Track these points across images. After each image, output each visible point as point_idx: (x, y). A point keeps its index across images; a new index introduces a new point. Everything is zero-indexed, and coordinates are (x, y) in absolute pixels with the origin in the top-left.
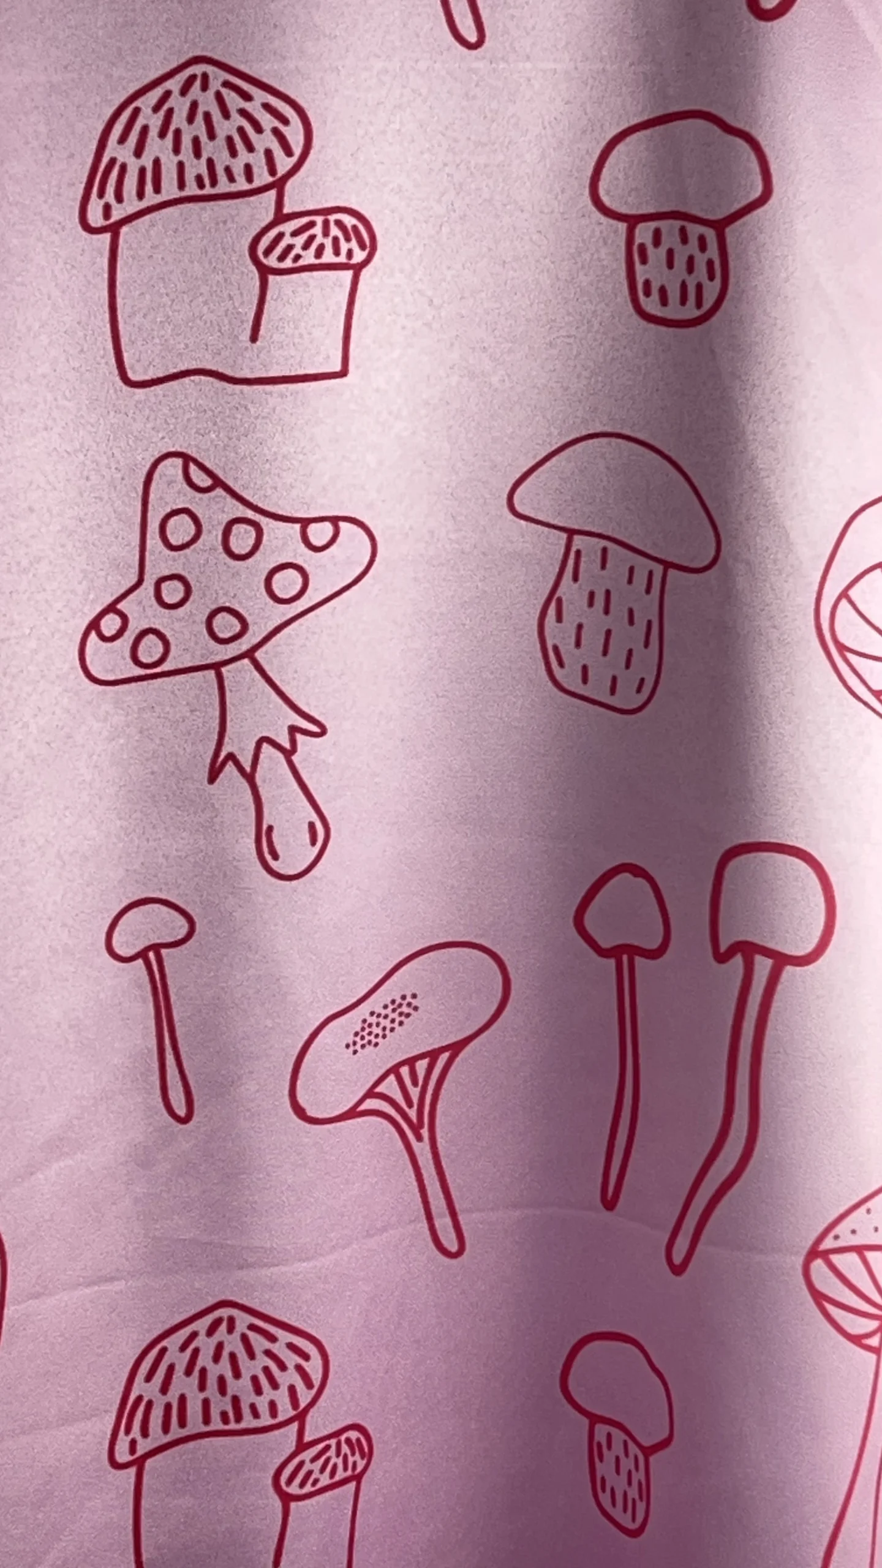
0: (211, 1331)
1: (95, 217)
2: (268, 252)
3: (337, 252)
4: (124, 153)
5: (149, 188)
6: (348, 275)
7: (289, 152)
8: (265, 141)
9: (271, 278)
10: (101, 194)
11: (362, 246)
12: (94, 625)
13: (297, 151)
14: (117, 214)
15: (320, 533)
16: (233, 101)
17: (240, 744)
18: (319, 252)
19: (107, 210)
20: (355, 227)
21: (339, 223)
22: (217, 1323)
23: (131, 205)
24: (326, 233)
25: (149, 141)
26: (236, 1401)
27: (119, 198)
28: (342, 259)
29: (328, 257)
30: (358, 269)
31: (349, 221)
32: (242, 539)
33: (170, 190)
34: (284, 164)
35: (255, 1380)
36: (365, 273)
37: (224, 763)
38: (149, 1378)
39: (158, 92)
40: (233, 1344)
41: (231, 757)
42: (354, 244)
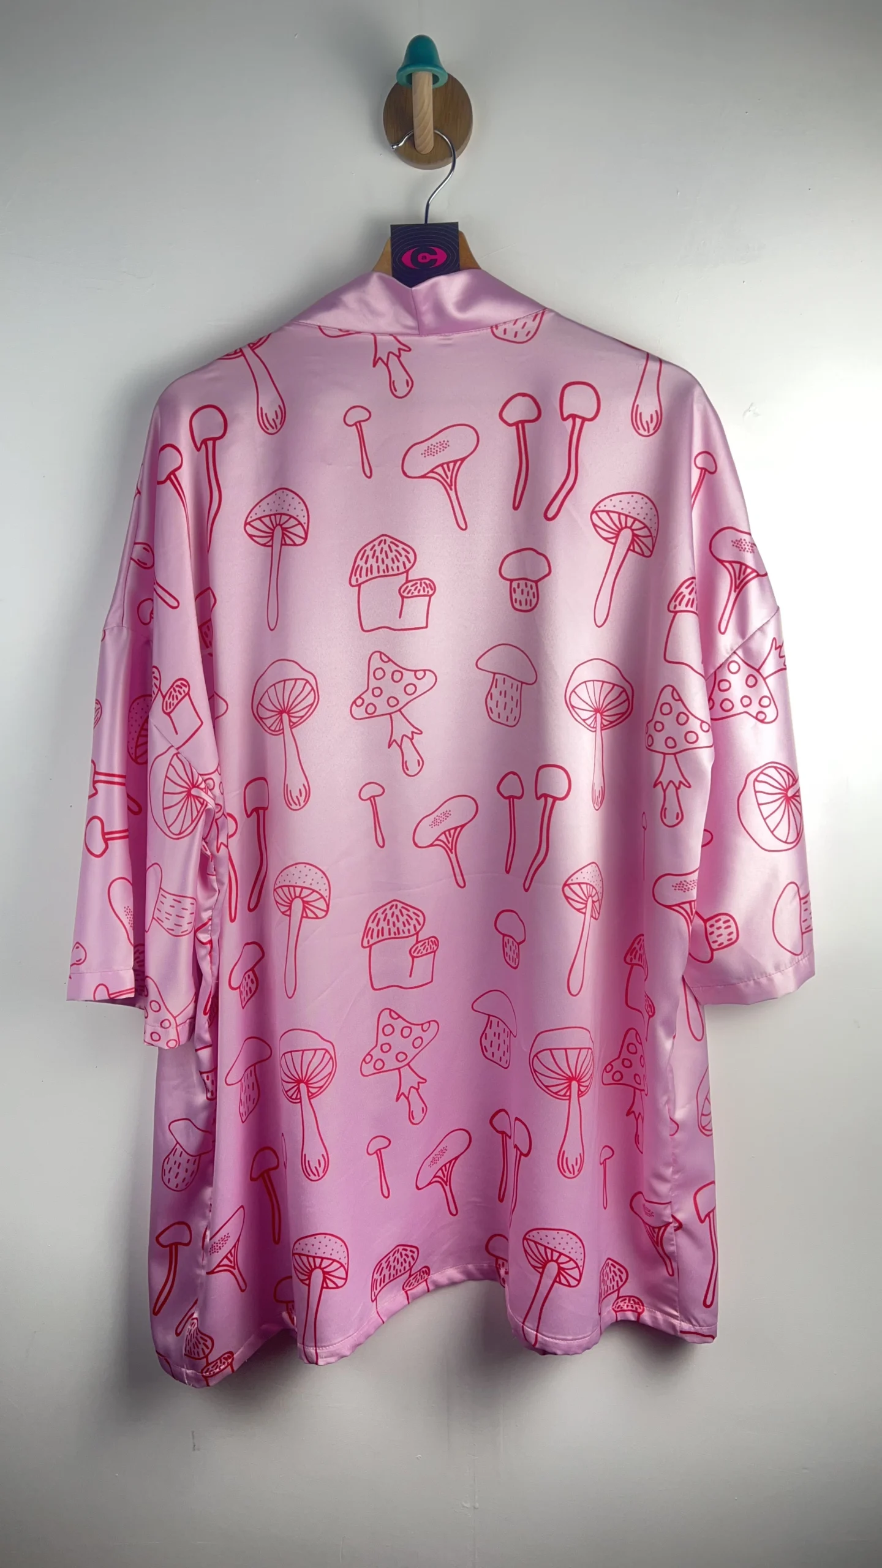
0: (391, 908)
1: (354, 582)
2: (404, 591)
3: (424, 591)
4: (359, 562)
5: (369, 573)
6: (427, 598)
7: (410, 562)
8: (403, 559)
9: (405, 599)
10: (355, 575)
11: (432, 589)
12: (354, 702)
13: (412, 561)
14: (360, 581)
15: (420, 674)
16: (393, 547)
17: (397, 737)
18: (419, 591)
19: (357, 580)
20: (429, 584)
21: (425, 583)
22: (392, 906)
23: (364, 578)
24: (421, 585)
25: (369, 560)
26: (398, 929)
27: (360, 576)
28: (426, 593)
29: (422, 593)
30: (430, 596)
31: (428, 582)
32: (397, 676)
33: (375, 574)
34: (408, 565)
35: (404, 923)
36: (433, 598)
37: (393, 742)
38: (373, 922)
39: (371, 545)
40: (397, 912)
41: (395, 741)
42: (429, 589)
